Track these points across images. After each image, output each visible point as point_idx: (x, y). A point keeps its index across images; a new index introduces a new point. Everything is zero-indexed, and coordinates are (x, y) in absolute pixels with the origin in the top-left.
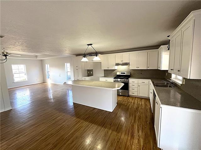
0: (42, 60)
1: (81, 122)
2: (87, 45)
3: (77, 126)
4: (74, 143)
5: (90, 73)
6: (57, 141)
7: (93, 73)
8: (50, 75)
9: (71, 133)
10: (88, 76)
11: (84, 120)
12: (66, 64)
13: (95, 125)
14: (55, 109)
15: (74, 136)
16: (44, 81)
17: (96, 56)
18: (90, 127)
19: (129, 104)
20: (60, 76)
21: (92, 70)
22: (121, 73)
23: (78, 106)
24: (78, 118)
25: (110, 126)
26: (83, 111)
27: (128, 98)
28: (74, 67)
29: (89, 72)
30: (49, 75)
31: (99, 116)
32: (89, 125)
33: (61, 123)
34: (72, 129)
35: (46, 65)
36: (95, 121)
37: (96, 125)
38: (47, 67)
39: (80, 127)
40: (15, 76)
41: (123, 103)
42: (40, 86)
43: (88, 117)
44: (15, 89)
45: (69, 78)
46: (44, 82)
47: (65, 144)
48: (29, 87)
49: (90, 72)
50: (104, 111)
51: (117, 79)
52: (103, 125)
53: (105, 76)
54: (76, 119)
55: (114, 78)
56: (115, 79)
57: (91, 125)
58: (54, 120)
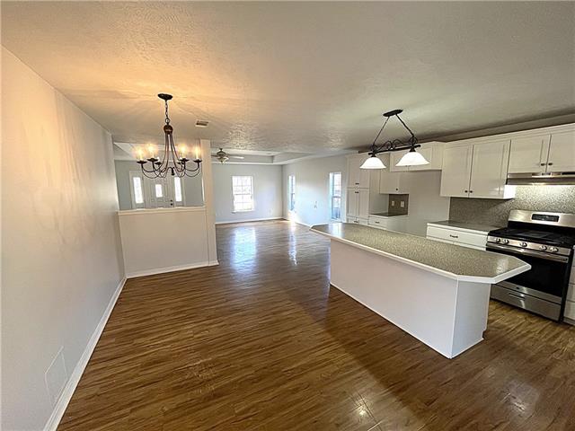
0: (282, 166)
1: (333, 348)
2: (385, 115)
3: (319, 353)
4: (298, 395)
5: (396, 205)
6: (265, 368)
7: (406, 205)
8: (297, 203)
9: (299, 364)
10: (390, 214)
11: (343, 347)
12: (331, 175)
13: (371, 377)
14: (285, 289)
15: (305, 376)
16: (283, 215)
17: (413, 150)
18: (354, 373)
19: (555, 362)
20: (315, 206)
21: (404, 197)
22: (534, 217)
23: (339, 299)
24: (329, 331)
25: (422, 406)
26: (349, 316)
27: (558, 329)
28: (349, 184)
29: (393, 202)
30: (293, 203)
31: (395, 353)
32: (351, 366)
33: (287, 328)
34: (305, 357)
35: (290, 177)
36: (377, 362)
37: (377, 377)
38: (292, 180)
39: (326, 360)
40: (237, 199)
41: (518, 343)
42: (272, 227)
43: (357, 342)
44: (234, 225)
45: (337, 216)
46: (283, 218)
47: (278, 385)
48: (255, 226)
49: (398, 204)
50: (419, 345)
51: (503, 241)
52: (400, 391)
53: (451, 223)
54: (323, 333)
55: (491, 234)
56: (495, 239)
57: (360, 370)
58: (274, 313)
